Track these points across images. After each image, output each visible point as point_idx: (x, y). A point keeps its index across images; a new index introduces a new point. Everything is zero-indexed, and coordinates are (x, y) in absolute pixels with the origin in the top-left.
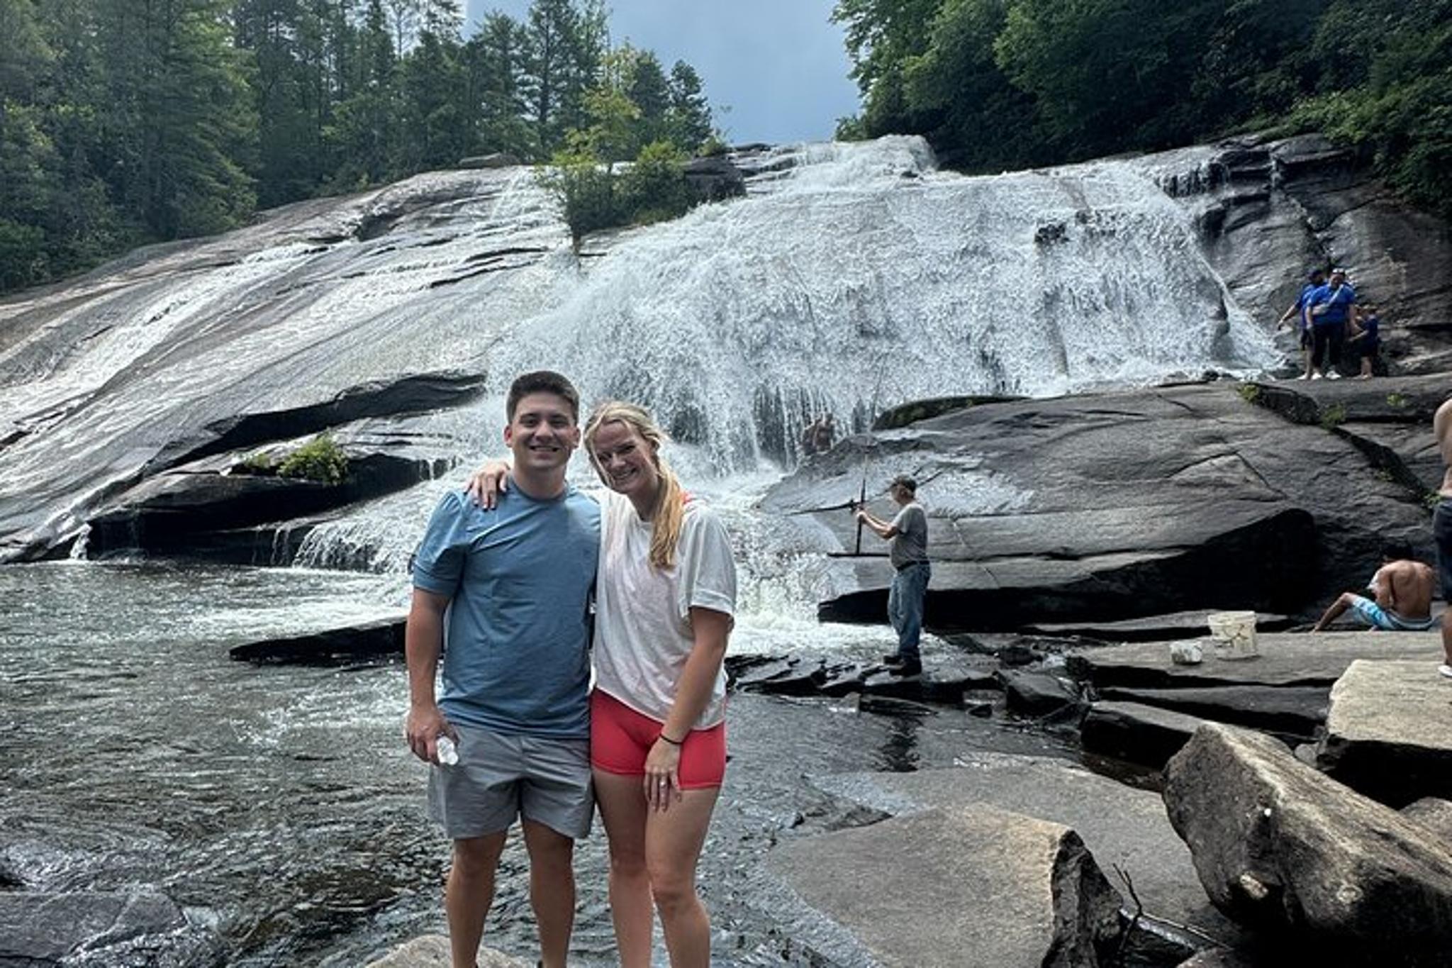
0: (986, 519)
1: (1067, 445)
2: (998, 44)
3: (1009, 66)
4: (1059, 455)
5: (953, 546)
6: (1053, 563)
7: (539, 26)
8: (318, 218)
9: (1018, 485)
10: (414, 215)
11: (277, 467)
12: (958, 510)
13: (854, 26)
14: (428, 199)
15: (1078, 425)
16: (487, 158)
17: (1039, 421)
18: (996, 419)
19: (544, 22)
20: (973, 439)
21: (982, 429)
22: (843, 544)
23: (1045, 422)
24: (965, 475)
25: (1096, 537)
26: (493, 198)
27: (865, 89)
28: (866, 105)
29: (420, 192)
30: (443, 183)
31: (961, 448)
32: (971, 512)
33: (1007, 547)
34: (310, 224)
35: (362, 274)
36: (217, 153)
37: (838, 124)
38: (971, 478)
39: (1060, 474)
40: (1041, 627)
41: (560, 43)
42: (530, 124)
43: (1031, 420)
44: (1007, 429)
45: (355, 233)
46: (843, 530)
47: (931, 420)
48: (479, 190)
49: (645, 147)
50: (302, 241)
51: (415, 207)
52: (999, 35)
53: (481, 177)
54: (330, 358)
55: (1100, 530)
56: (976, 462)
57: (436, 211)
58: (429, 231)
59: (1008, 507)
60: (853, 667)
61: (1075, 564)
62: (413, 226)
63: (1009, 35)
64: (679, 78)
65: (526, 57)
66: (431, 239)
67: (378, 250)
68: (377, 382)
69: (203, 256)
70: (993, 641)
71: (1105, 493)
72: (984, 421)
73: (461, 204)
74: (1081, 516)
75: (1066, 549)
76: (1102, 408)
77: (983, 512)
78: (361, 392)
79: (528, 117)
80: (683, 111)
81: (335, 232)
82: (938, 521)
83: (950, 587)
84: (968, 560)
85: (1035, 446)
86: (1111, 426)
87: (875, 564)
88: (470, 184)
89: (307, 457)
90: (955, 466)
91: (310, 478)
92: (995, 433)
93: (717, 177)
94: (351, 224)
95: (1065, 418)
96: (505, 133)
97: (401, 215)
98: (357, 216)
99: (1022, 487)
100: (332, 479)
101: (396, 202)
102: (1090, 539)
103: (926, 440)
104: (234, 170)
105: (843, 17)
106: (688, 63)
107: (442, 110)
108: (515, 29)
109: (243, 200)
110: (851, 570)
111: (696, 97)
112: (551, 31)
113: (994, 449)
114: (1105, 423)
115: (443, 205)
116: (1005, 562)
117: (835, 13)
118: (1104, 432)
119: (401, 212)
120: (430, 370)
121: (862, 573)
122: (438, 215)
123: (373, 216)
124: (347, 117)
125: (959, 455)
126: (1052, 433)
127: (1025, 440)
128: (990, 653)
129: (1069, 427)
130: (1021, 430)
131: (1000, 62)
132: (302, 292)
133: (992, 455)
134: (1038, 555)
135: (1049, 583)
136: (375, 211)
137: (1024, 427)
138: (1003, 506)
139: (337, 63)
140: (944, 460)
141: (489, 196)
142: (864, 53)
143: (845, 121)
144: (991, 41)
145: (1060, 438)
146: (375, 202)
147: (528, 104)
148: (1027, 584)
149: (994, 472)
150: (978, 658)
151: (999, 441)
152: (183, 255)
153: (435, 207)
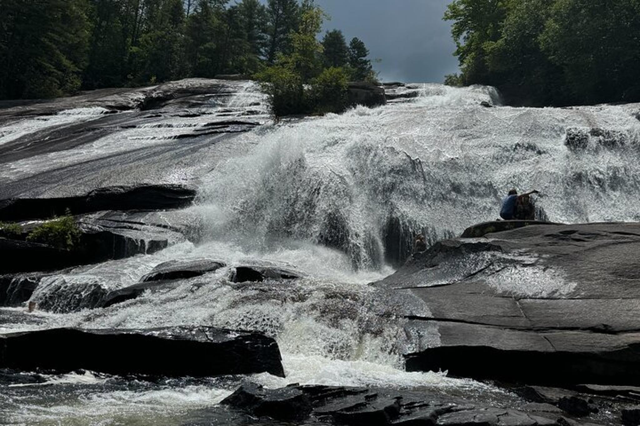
0: (542, 301)
1: (599, 253)
2: (541, 37)
3: (548, 50)
4: (594, 259)
5: (517, 319)
6: (597, 335)
7: (273, 8)
8: (116, 95)
9: (566, 278)
10: (179, 100)
11: (27, 234)
12: (519, 293)
13: (457, 24)
14: (190, 92)
15: (606, 241)
16: (232, 76)
17: (576, 236)
18: (547, 233)
19: (276, 7)
20: (531, 245)
21: (538, 239)
22: (431, 310)
23: (582, 237)
24: (525, 269)
25: (628, 318)
26: (231, 95)
27: (462, 62)
28: (463, 70)
29: (185, 87)
30: (201, 84)
31: (523, 250)
32: (531, 294)
33: (559, 322)
34: (110, 98)
35: (134, 127)
36: (58, 52)
37: (446, 79)
38: (529, 271)
39: (595, 273)
40: (591, 386)
41: (285, 19)
42: (262, 61)
43: (572, 236)
44: (555, 240)
45: (138, 106)
46: (432, 301)
47: (500, 233)
48: (222, 90)
49: (325, 69)
50: (102, 107)
51: (180, 95)
52: (541, 33)
53: (225, 84)
54: (93, 170)
55: (630, 314)
56: (533, 260)
57: (193, 99)
58: (187, 110)
59: (558, 294)
60: (426, 405)
61: (614, 337)
62: (177, 106)
63: (547, 32)
64: (354, 48)
65: (263, 24)
66: (186, 113)
67: (149, 115)
68: (121, 187)
69: (32, 109)
70: (554, 394)
71: (632, 287)
72: (539, 234)
73: (210, 97)
74: (616, 302)
75: (605, 326)
76: (623, 231)
77: (539, 296)
78: (108, 192)
79: (262, 57)
80: (355, 66)
81: (125, 104)
82: (504, 300)
83: (515, 349)
84: (529, 330)
85: (577, 252)
86: (630, 242)
87: (455, 327)
88: (217, 86)
89: (50, 228)
90: (518, 262)
91: (49, 244)
92: (546, 242)
93: (368, 91)
94: (136, 100)
95: (597, 236)
96: (246, 63)
97: (170, 99)
98: (142, 96)
99: (569, 279)
100: (66, 246)
101: (169, 91)
102: (623, 319)
103: (497, 244)
104: (66, 62)
105: (451, 18)
106: (360, 39)
107: (207, 45)
108: (258, 7)
109: (72, 83)
110: (436, 330)
111: (364, 59)
112: (280, 12)
113: (546, 252)
114: (626, 240)
115: (199, 96)
116: (557, 333)
117: (446, 15)
118: (625, 246)
119: (171, 97)
120: (160, 183)
121: (444, 333)
122: (194, 102)
123: (152, 97)
124: (148, 43)
125: (520, 255)
126: (588, 245)
127: (569, 248)
128: (551, 402)
129: (598, 242)
130: (565, 242)
131: (542, 47)
132: (91, 133)
133: (544, 256)
134: (584, 329)
135: (595, 350)
136: (154, 95)
137: (567, 240)
138: (554, 292)
139: (147, 13)
140: (509, 258)
141: (229, 94)
142: (463, 43)
143: (451, 77)
144: (536, 36)
145: (594, 248)
146: (155, 90)
147: (262, 50)
148: (577, 350)
149: (547, 268)
150: (544, 406)
151: (549, 248)
152: (20, 107)
153: (192, 97)
